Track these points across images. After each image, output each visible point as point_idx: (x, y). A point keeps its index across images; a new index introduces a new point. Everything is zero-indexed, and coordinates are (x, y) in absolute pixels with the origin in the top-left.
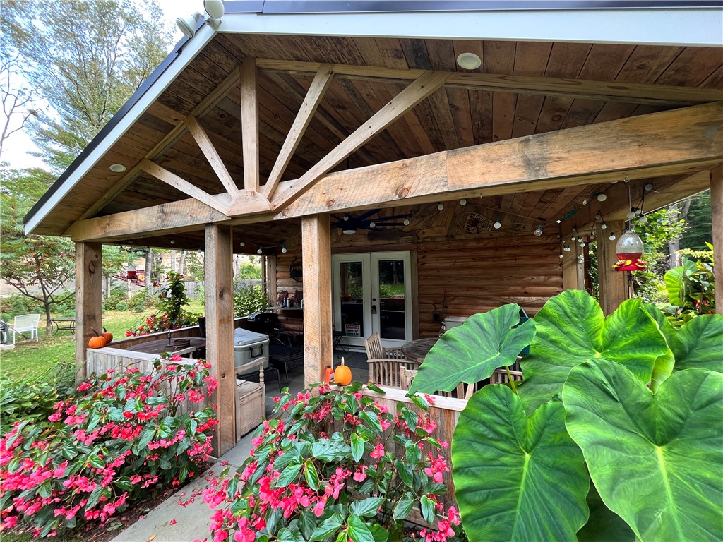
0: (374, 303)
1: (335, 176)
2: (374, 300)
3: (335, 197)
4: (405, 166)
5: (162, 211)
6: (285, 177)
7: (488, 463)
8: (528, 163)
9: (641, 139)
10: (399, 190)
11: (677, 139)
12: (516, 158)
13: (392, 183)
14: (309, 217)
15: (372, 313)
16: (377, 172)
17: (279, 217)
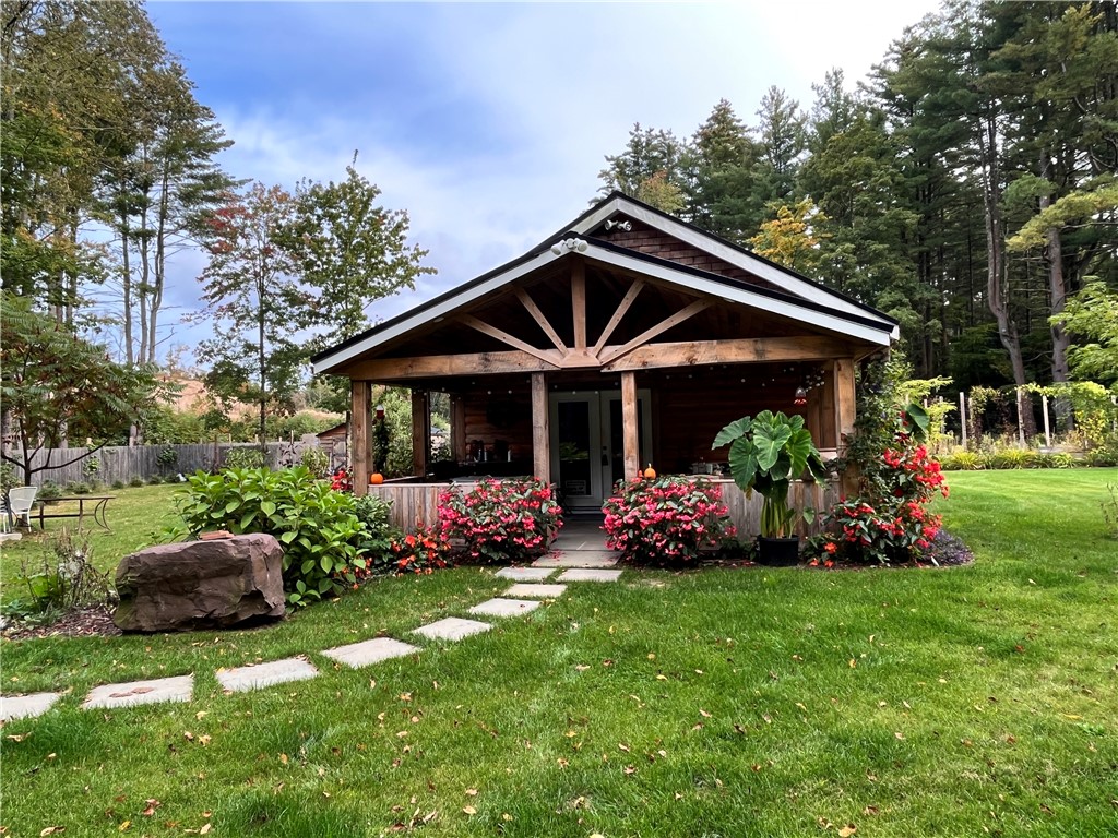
0: (605, 452)
1: (647, 347)
2: (605, 448)
3: (648, 360)
4: (693, 346)
5: (486, 359)
6: (610, 342)
7: (739, 459)
8: (757, 352)
9: (802, 347)
10: (690, 359)
11: (815, 348)
12: (752, 349)
13: (687, 355)
14: (627, 372)
15: (603, 464)
16: (677, 347)
17: (605, 370)
